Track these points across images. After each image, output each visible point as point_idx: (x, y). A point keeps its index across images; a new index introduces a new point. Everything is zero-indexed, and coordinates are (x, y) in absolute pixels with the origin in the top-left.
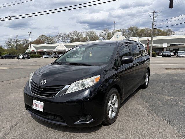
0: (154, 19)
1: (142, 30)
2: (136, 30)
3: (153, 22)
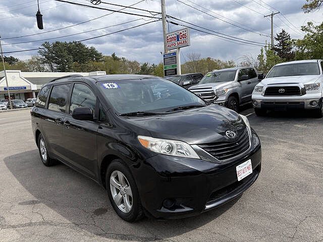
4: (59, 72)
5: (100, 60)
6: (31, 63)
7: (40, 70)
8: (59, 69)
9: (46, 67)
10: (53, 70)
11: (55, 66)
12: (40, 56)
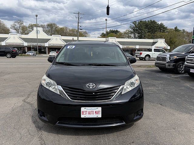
0: (79, 20)
1: (61, 28)
2: (56, 28)
3: (78, 23)
4: (138, 38)
5: (165, 31)
6: (125, 33)
7: (129, 37)
8: (139, 37)
9: (132, 35)
10: (135, 38)
11: (137, 35)
12: (130, 30)
